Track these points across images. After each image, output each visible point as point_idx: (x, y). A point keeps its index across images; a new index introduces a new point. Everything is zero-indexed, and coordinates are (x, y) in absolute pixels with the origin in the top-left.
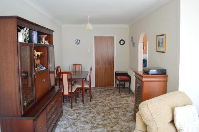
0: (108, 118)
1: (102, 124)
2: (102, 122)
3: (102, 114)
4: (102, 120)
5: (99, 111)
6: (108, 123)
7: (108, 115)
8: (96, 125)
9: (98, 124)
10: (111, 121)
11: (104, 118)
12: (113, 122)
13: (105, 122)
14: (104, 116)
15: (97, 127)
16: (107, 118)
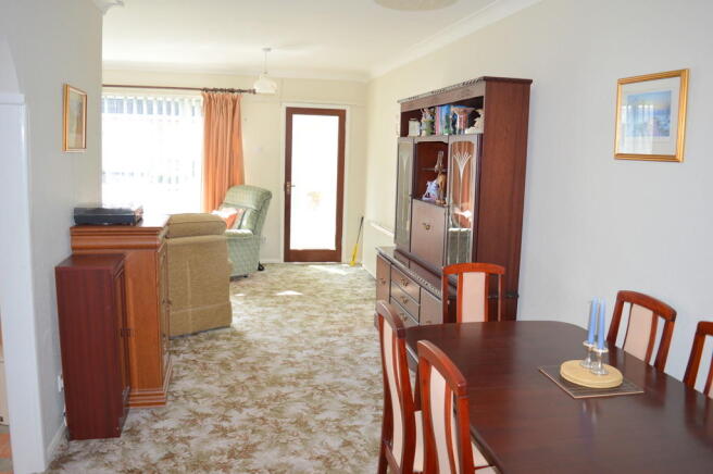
0: (260, 407)
1: (282, 385)
2: (284, 390)
3: (285, 423)
4: (285, 396)
5: (303, 436)
6: (262, 388)
7: (262, 418)
8: (303, 382)
9: (295, 385)
10: (252, 396)
11: (274, 405)
12: (247, 393)
13: (273, 391)
14: (279, 412)
15: (298, 378)
16: (265, 406)
